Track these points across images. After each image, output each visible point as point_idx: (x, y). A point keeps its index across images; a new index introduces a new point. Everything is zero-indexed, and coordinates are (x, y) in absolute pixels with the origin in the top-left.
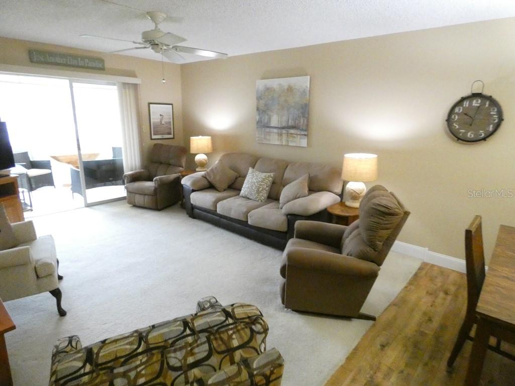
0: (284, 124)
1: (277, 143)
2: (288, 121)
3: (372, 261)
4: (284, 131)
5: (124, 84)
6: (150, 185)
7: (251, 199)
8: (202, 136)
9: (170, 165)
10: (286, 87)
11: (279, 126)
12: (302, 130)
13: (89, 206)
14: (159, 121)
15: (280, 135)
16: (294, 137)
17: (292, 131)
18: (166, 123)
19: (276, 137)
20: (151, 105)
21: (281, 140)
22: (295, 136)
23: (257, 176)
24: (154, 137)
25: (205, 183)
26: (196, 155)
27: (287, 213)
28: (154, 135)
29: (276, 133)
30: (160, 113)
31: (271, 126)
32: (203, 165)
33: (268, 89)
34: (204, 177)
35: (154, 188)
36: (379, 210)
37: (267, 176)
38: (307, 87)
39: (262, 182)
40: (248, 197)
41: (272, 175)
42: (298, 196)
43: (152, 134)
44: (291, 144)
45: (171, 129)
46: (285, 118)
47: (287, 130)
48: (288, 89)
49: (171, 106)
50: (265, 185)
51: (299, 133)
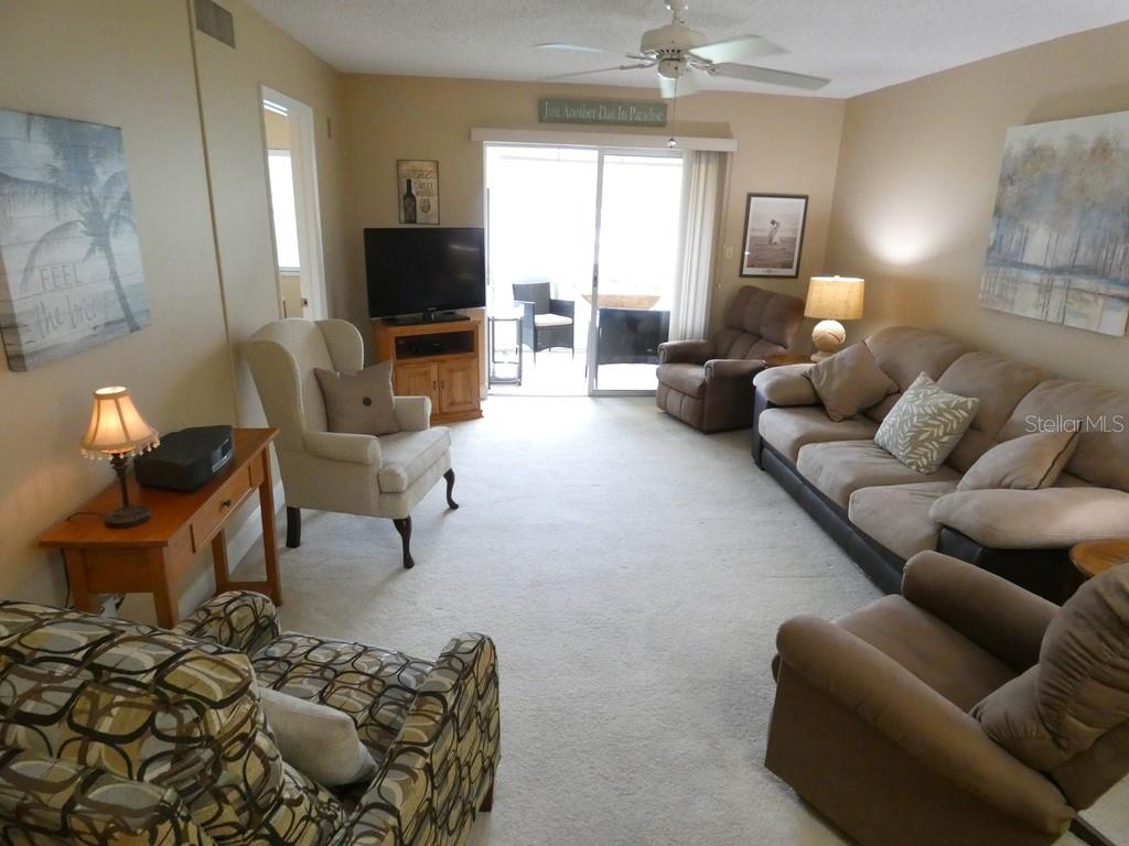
0: (1063, 260)
1: (1032, 313)
2: (1077, 251)
4: (1059, 281)
5: (699, 153)
6: (697, 374)
7: (895, 457)
8: (842, 276)
9: (761, 337)
10: (1088, 147)
11: (1049, 265)
12: (1116, 281)
13: (595, 394)
14: (767, 234)
15: (1046, 289)
16: (1087, 302)
17: (1083, 283)
18: (783, 241)
19: (1033, 295)
20: (753, 199)
21: (1045, 306)
22: (1091, 298)
23: (926, 397)
24: (746, 271)
25: (805, 392)
26: (818, 321)
28: (748, 266)
29: (1035, 284)
30: (776, 217)
31: (1025, 261)
32: (829, 347)
33: (1035, 154)
34: (806, 377)
35: (698, 385)
36: (1109, 608)
37: (952, 405)
39: (933, 417)
40: (889, 448)
41: (970, 405)
42: (1007, 480)
43: (745, 264)
44: (1072, 322)
45: (793, 254)
46: (1068, 242)
47: (1067, 277)
48: (1094, 151)
49: (804, 201)
50: (942, 427)
51: (1103, 290)
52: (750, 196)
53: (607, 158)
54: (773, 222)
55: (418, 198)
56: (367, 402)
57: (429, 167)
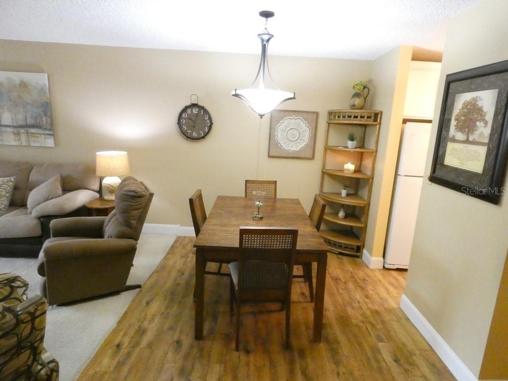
0: (21, 123)
1: (14, 143)
2: (26, 120)
3: (130, 238)
4: (22, 131)
10: (18, 82)
11: (15, 125)
12: (46, 129)
17: (33, 130)
19: (12, 137)
27: (38, 216)
31: (2, 124)
36: (129, 195)
37: (5, 181)
38: (45, 85)
41: (13, 179)
42: (51, 197)
46: (21, 116)
47: (26, 129)
48: (20, 85)
50: (4, 191)
51: (42, 133)
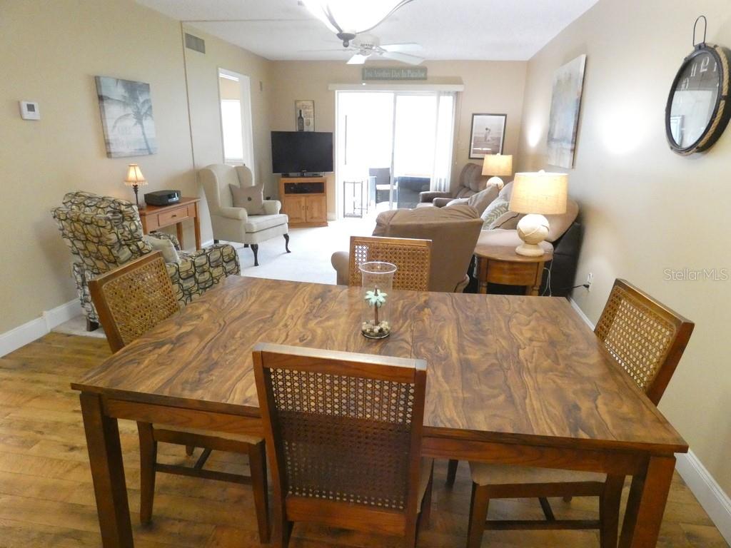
4: (559, 145)
14: (483, 136)
19: (555, 154)
20: (475, 117)
24: (472, 156)
31: (554, 137)
33: (558, 82)
43: (472, 152)
45: (499, 146)
48: (568, 78)
49: (504, 117)
52: (473, 115)
53: (398, 97)
54: (487, 129)
55: (305, 119)
56: (250, 199)
57: (310, 104)
